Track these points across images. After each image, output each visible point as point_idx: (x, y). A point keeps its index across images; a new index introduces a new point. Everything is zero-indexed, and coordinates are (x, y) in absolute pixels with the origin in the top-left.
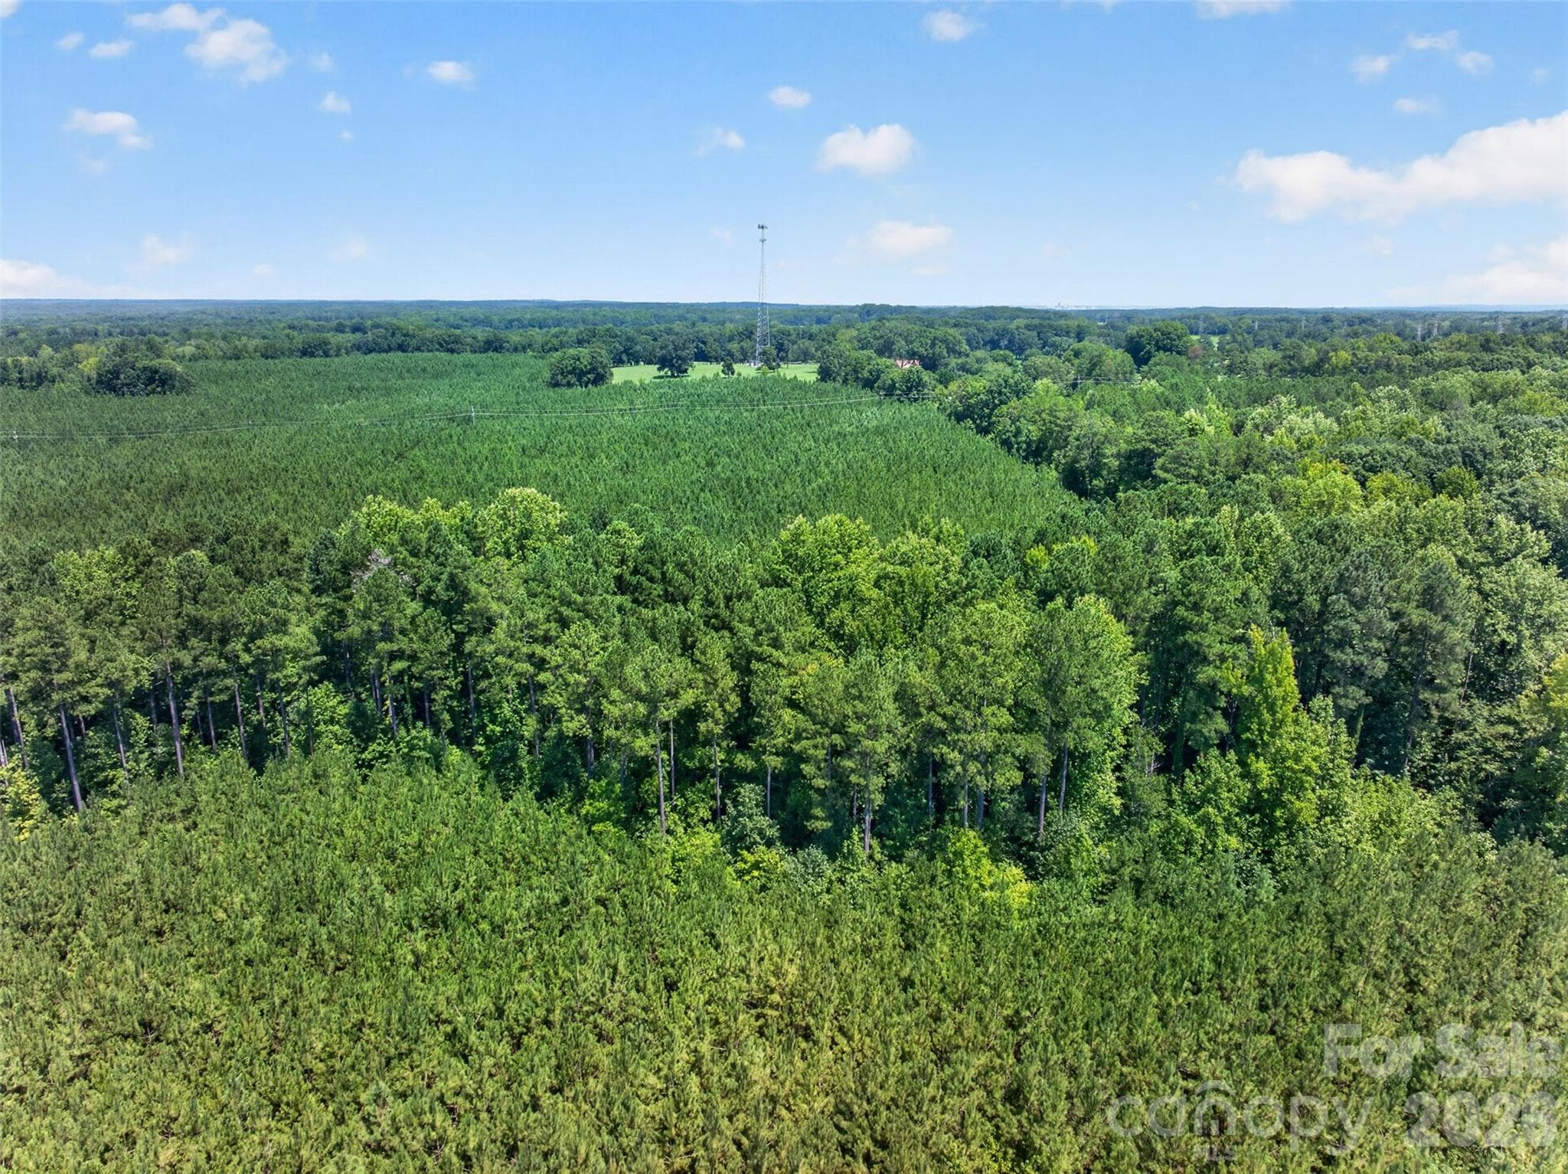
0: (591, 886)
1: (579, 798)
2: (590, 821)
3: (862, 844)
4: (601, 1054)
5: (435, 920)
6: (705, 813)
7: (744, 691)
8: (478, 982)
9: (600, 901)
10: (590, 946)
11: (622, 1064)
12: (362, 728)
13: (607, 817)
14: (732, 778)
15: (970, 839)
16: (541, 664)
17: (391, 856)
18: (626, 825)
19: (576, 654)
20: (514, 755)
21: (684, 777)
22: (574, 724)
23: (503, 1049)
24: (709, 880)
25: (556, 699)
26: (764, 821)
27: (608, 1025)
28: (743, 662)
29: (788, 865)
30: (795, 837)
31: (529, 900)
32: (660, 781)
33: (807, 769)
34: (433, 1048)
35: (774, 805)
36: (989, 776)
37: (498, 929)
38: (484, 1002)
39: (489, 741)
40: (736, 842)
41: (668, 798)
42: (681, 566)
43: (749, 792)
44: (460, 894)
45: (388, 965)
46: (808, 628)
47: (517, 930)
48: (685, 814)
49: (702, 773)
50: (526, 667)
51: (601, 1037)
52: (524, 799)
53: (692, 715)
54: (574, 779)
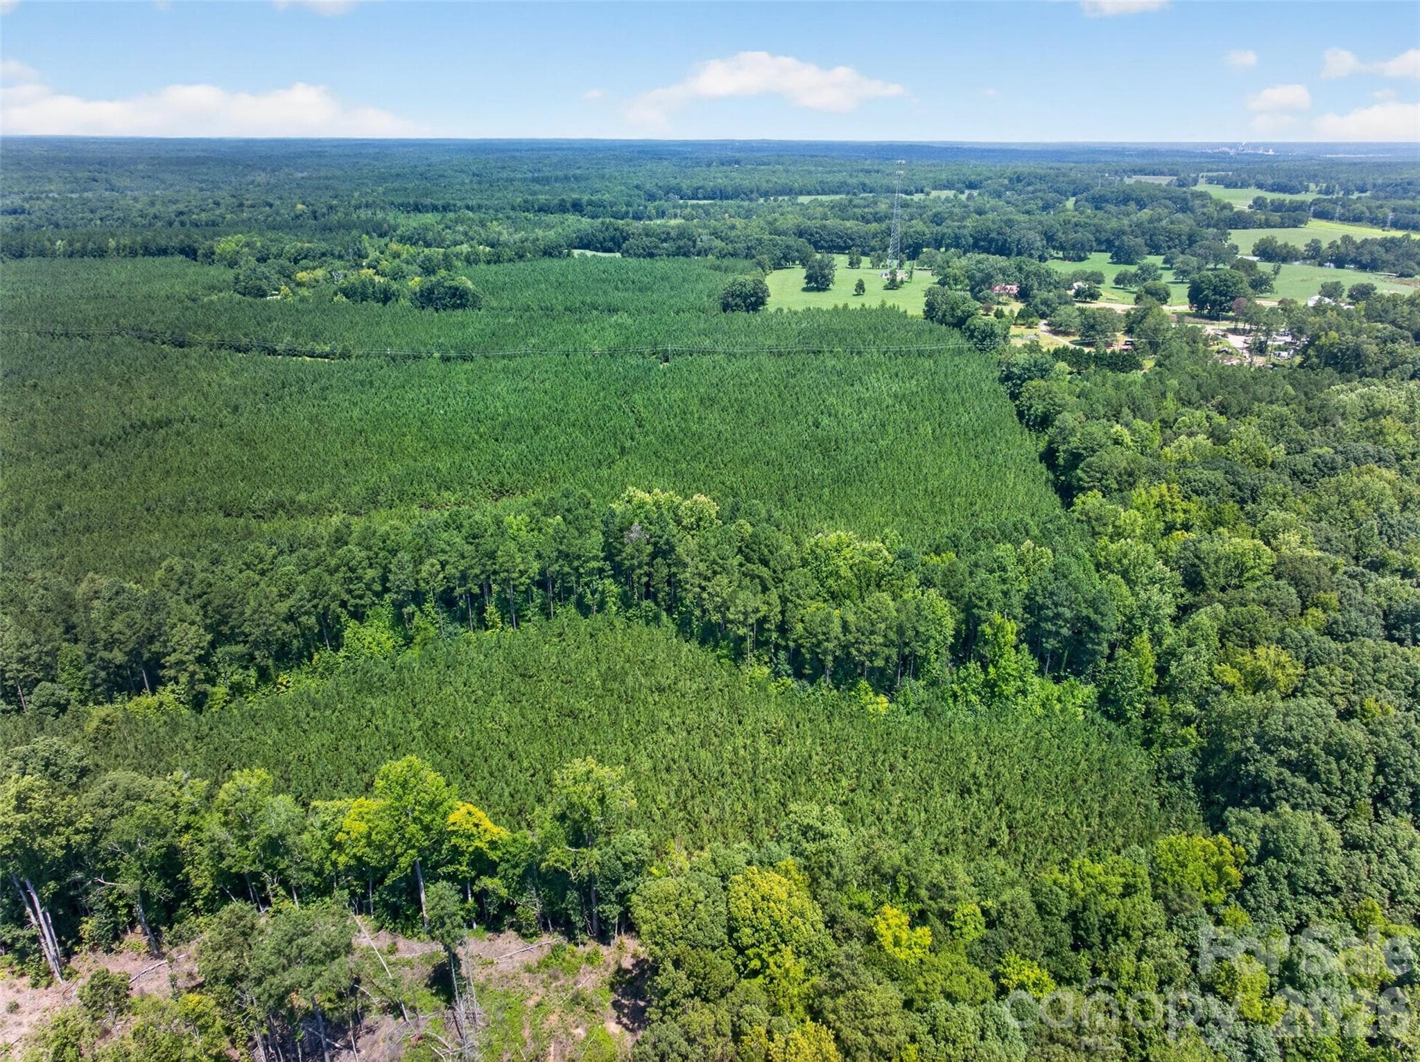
0: (717, 683)
1: (717, 645)
2: (719, 657)
3: (825, 682)
4: (716, 740)
5: (661, 690)
6: (767, 659)
7: (783, 612)
8: (677, 712)
9: (720, 690)
10: (714, 705)
11: (721, 743)
12: (626, 601)
13: (726, 656)
14: (777, 647)
15: (863, 683)
16: (703, 589)
17: (643, 663)
18: (735, 660)
19: (718, 589)
20: (690, 622)
21: (758, 644)
22: (715, 617)
23: (685, 734)
24: (762, 688)
25: (709, 606)
26: (787, 667)
27: (719, 732)
28: (784, 600)
29: (794, 685)
30: (798, 675)
31: (695, 687)
32: (749, 644)
33: (803, 650)
34: (662, 731)
35: (791, 662)
36: (871, 662)
37: (683, 696)
38: (678, 719)
39: (680, 613)
40: (777, 674)
41: (752, 651)
42: (767, 546)
43: (782, 655)
44: (669, 681)
45: (645, 702)
46: (814, 587)
47: (689, 697)
48: (758, 660)
49: (767, 643)
50: (698, 590)
51: (716, 735)
52: (694, 644)
53: (765, 619)
54: (715, 637)
